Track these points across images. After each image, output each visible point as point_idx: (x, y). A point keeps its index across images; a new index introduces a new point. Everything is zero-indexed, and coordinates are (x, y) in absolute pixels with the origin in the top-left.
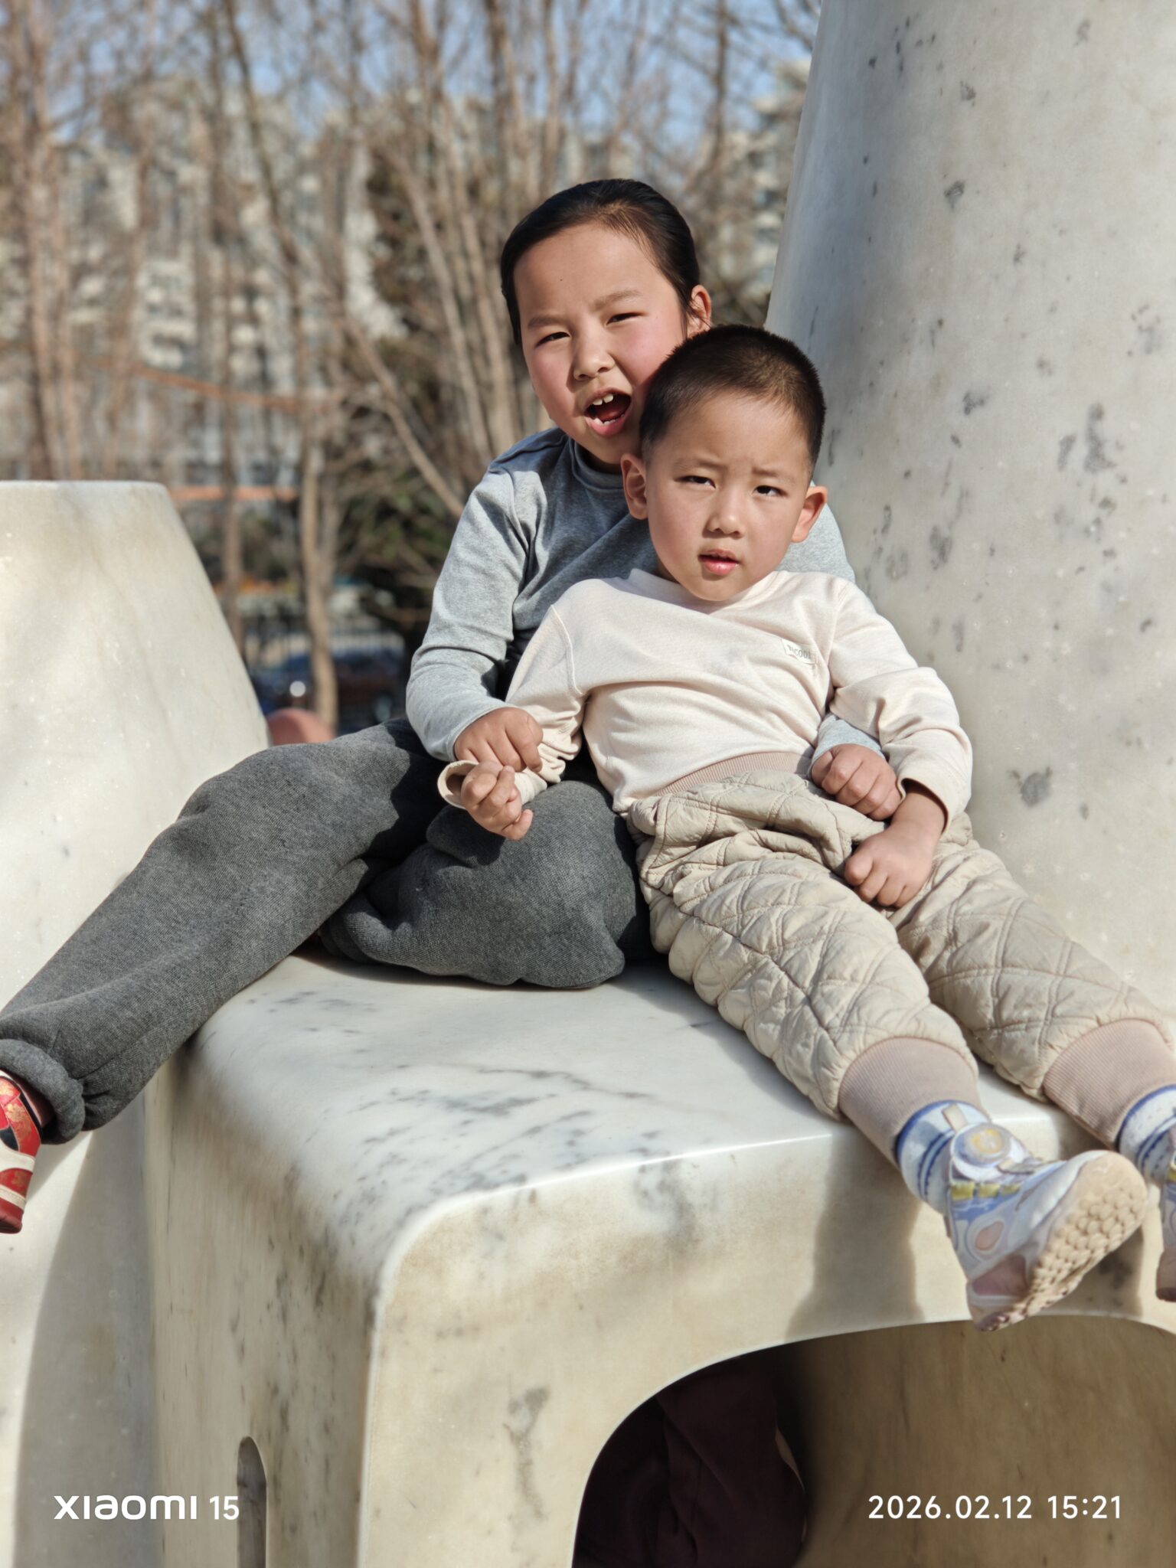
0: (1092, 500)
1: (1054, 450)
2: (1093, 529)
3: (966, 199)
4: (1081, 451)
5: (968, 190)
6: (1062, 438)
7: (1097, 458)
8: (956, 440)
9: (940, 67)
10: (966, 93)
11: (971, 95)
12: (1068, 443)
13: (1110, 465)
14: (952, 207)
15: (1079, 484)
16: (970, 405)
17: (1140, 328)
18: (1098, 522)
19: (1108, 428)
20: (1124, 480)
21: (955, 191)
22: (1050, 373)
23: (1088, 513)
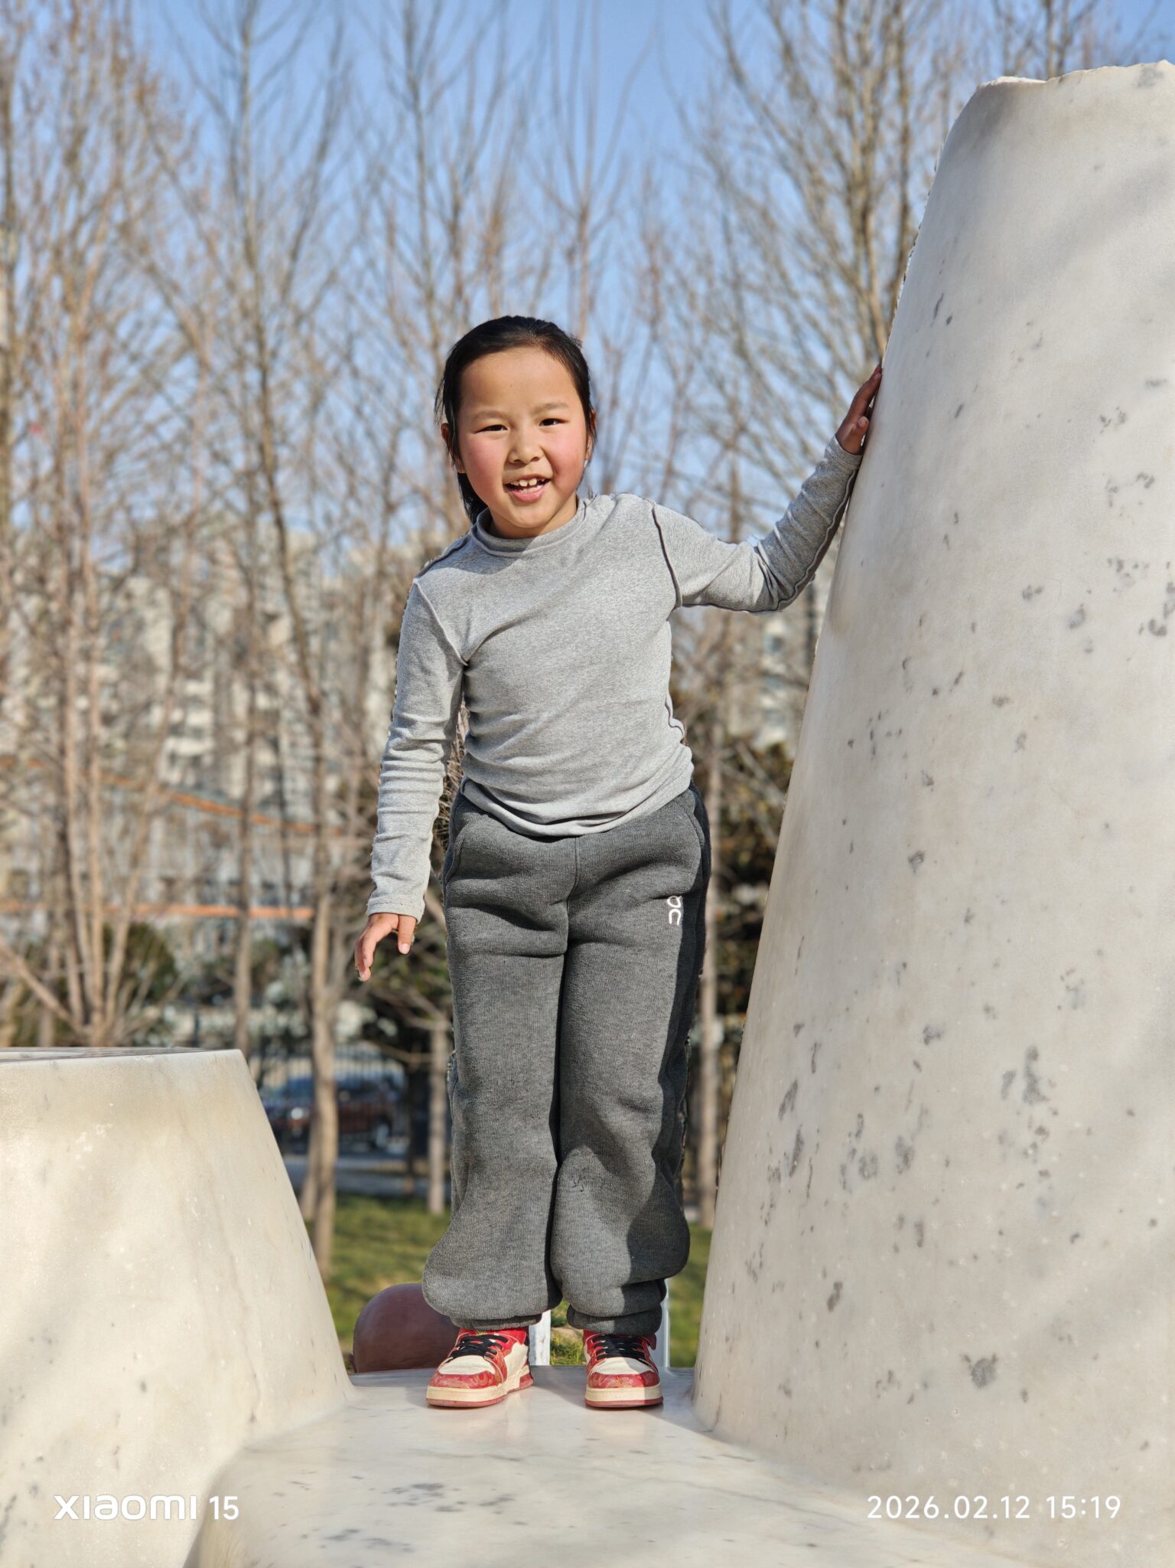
0: (1030, 1127)
1: (998, 1082)
2: (1030, 1152)
3: (926, 866)
4: (1020, 1085)
5: (927, 860)
6: (1004, 1073)
7: (1033, 1091)
8: (917, 1065)
9: (905, 756)
10: (926, 780)
11: (930, 783)
12: (1009, 1077)
13: (1044, 1099)
14: (915, 871)
15: (1018, 1113)
16: (928, 1037)
17: (1068, 987)
18: (1034, 1146)
19: (1041, 1068)
20: (1055, 1113)
21: (917, 858)
22: (994, 1017)
23: (1026, 1138)
